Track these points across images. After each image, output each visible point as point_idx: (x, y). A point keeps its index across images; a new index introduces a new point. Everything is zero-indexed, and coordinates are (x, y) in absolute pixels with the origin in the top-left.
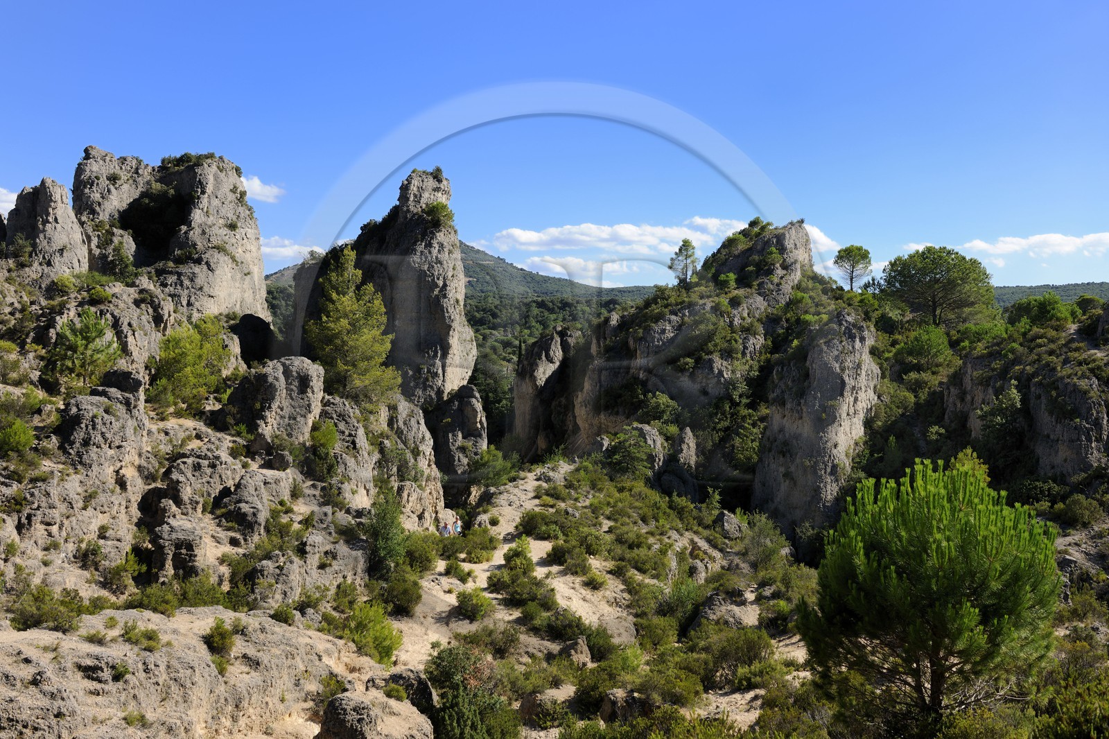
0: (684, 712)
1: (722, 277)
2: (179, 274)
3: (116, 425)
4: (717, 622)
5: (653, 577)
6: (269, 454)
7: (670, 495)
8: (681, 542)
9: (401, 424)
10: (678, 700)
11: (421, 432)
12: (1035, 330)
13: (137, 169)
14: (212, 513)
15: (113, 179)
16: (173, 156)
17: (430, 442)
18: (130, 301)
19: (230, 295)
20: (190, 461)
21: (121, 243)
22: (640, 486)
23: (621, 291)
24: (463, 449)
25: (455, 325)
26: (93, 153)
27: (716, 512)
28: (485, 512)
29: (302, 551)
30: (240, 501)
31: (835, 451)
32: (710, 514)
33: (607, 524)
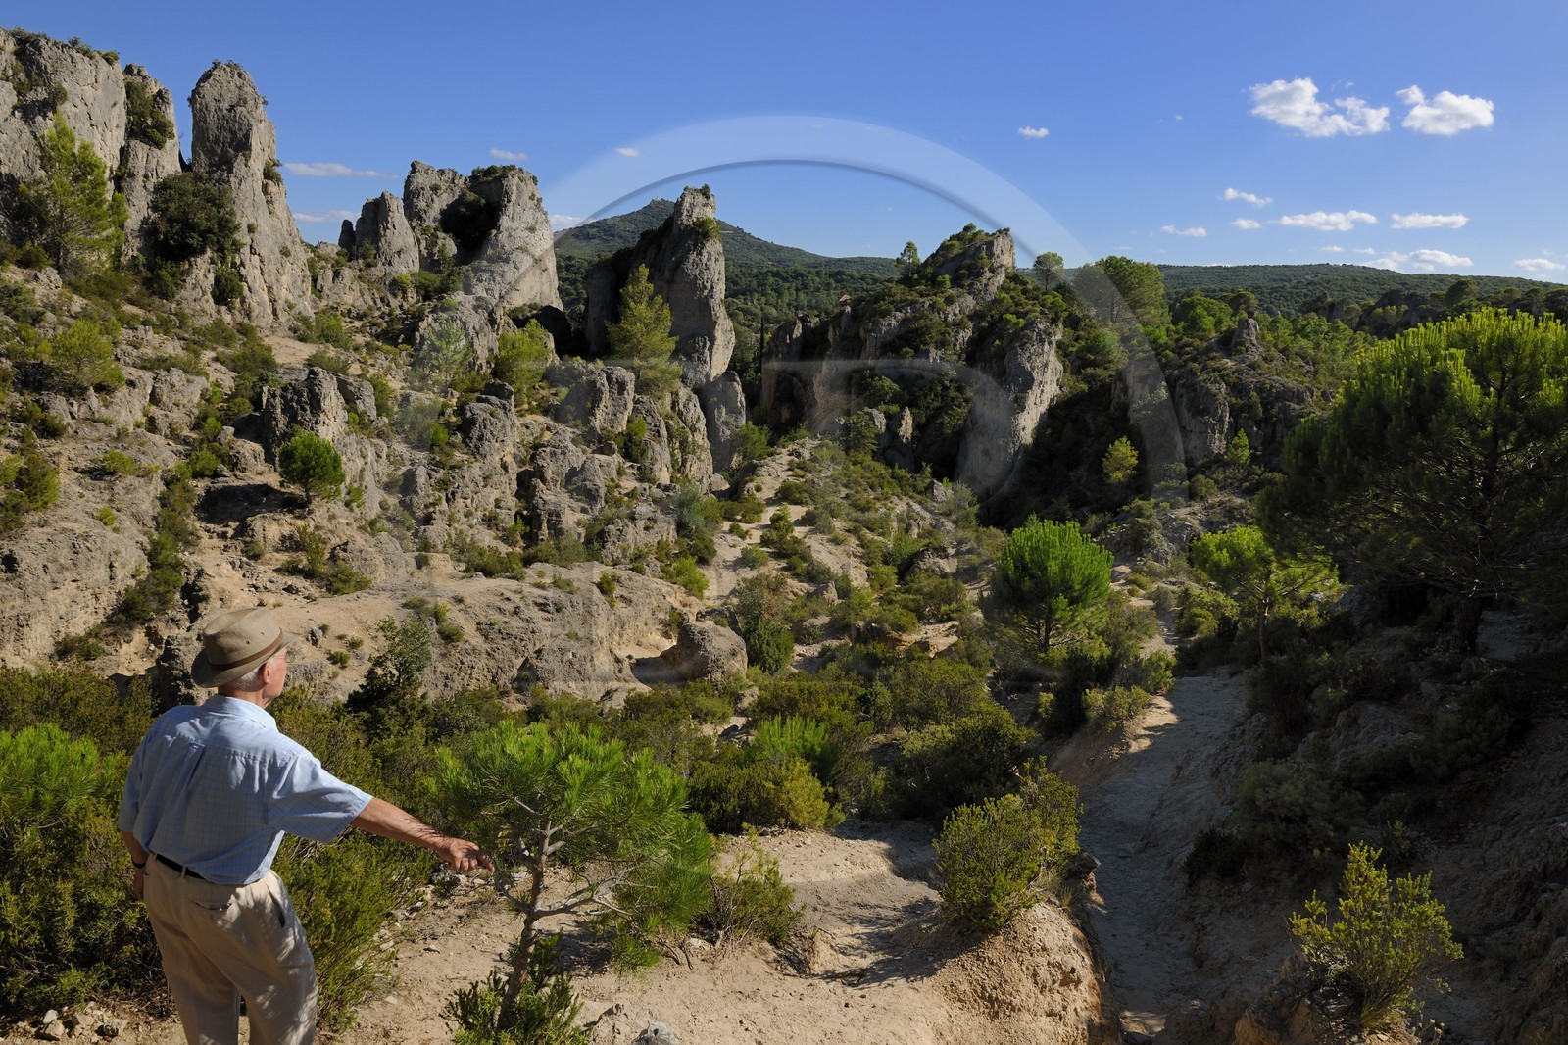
0: (904, 637)
1: (940, 278)
2: (492, 272)
3: (499, 425)
4: (927, 570)
5: (879, 535)
6: (600, 442)
7: (892, 467)
8: (900, 506)
9: (681, 406)
10: (901, 629)
11: (695, 411)
12: (1185, 339)
13: (453, 180)
14: (566, 487)
15: (435, 189)
16: (481, 167)
17: (703, 421)
18: (470, 307)
19: (532, 288)
20: (548, 449)
21: (444, 245)
22: (868, 460)
23: (847, 261)
24: (726, 423)
25: (720, 321)
26: (418, 167)
27: (928, 481)
28: (751, 481)
29: (633, 518)
30: (585, 480)
31: (1022, 433)
32: (922, 482)
33: (844, 492)
